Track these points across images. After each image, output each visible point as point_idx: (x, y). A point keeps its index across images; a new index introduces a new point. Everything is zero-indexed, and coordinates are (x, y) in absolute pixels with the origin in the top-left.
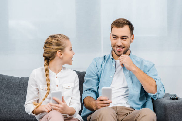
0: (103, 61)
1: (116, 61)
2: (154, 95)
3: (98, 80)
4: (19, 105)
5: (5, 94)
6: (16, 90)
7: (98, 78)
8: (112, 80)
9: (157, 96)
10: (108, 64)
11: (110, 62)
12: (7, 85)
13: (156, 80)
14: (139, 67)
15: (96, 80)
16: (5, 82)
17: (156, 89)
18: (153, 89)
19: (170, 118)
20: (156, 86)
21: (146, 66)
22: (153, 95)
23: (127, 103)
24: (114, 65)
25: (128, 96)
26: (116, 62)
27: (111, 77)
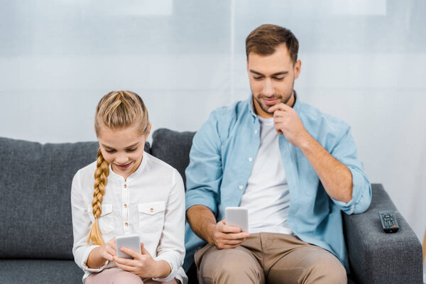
0: (233, 120)
1: (262, 119)
2: (347, 206)
3: (221, 164)
4: (41, 219)
5: (11, 192)
6: (35, 180)
7: (221, 160)
8: (252, 167)
9: (353, 207)
10: (244, 128)
11: (249, 123)
12: (13, 168)
13: (353, 171)
14: (315, 135)
15: (216, 164)
16: (9, 160)
17: (352, 192)
18: (344, 192)
19: (377, 278)
20: (352, 185)
21: (331, 136)
22: (343, 204)
23: (285, 224)
24: (256, 131)
25: (288, 207)
26: (261, 122)
27: (250, 159)
